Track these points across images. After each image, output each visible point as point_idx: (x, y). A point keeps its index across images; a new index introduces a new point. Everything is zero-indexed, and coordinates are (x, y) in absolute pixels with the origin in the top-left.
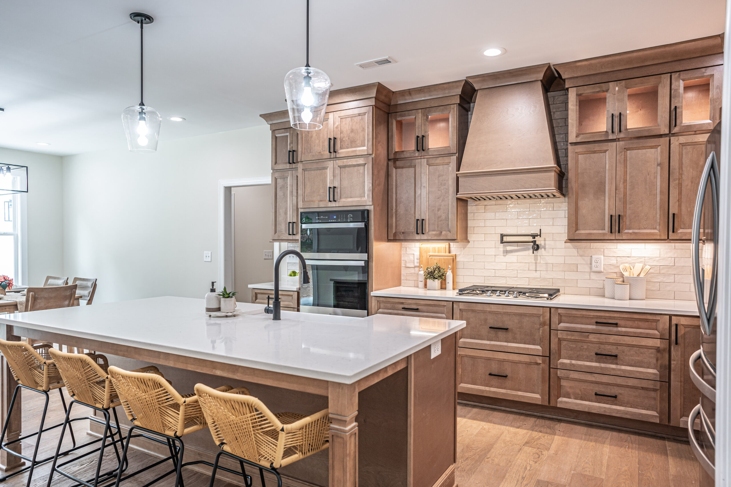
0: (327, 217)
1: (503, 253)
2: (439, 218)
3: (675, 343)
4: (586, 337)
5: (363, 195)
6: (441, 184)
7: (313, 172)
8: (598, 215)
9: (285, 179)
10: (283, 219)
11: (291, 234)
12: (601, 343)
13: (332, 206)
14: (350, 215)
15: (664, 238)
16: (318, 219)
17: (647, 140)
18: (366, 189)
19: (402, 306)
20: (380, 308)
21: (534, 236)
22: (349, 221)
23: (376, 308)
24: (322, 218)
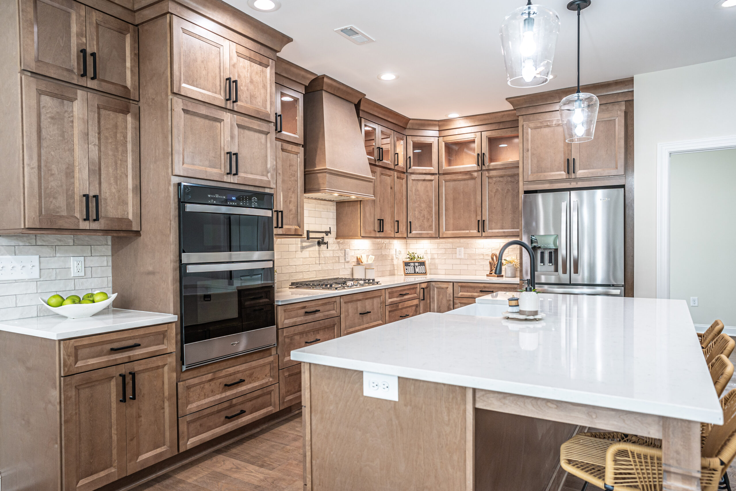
0: (224, 197)
1: (301, 249)
2: (290, 211)
3: (422, 300)
4: (398, 306)
5: (265, 173)
6: (291, 175)
7: (198, 119)
8: (372, 219)
9: (65, 102)
10: (62, 186)
11: (87, 219)
12: (402, 309)
13: (229, 181)
14: (254, 198)
15: (393, 236)
16: (211, 198)
17: (387, 170)
18: (269, 166)
19: (304, 311)
20: (285, 319)
21: (327, 233)
22: (253, 206)
23: (283, 319)
24: (217, 197)
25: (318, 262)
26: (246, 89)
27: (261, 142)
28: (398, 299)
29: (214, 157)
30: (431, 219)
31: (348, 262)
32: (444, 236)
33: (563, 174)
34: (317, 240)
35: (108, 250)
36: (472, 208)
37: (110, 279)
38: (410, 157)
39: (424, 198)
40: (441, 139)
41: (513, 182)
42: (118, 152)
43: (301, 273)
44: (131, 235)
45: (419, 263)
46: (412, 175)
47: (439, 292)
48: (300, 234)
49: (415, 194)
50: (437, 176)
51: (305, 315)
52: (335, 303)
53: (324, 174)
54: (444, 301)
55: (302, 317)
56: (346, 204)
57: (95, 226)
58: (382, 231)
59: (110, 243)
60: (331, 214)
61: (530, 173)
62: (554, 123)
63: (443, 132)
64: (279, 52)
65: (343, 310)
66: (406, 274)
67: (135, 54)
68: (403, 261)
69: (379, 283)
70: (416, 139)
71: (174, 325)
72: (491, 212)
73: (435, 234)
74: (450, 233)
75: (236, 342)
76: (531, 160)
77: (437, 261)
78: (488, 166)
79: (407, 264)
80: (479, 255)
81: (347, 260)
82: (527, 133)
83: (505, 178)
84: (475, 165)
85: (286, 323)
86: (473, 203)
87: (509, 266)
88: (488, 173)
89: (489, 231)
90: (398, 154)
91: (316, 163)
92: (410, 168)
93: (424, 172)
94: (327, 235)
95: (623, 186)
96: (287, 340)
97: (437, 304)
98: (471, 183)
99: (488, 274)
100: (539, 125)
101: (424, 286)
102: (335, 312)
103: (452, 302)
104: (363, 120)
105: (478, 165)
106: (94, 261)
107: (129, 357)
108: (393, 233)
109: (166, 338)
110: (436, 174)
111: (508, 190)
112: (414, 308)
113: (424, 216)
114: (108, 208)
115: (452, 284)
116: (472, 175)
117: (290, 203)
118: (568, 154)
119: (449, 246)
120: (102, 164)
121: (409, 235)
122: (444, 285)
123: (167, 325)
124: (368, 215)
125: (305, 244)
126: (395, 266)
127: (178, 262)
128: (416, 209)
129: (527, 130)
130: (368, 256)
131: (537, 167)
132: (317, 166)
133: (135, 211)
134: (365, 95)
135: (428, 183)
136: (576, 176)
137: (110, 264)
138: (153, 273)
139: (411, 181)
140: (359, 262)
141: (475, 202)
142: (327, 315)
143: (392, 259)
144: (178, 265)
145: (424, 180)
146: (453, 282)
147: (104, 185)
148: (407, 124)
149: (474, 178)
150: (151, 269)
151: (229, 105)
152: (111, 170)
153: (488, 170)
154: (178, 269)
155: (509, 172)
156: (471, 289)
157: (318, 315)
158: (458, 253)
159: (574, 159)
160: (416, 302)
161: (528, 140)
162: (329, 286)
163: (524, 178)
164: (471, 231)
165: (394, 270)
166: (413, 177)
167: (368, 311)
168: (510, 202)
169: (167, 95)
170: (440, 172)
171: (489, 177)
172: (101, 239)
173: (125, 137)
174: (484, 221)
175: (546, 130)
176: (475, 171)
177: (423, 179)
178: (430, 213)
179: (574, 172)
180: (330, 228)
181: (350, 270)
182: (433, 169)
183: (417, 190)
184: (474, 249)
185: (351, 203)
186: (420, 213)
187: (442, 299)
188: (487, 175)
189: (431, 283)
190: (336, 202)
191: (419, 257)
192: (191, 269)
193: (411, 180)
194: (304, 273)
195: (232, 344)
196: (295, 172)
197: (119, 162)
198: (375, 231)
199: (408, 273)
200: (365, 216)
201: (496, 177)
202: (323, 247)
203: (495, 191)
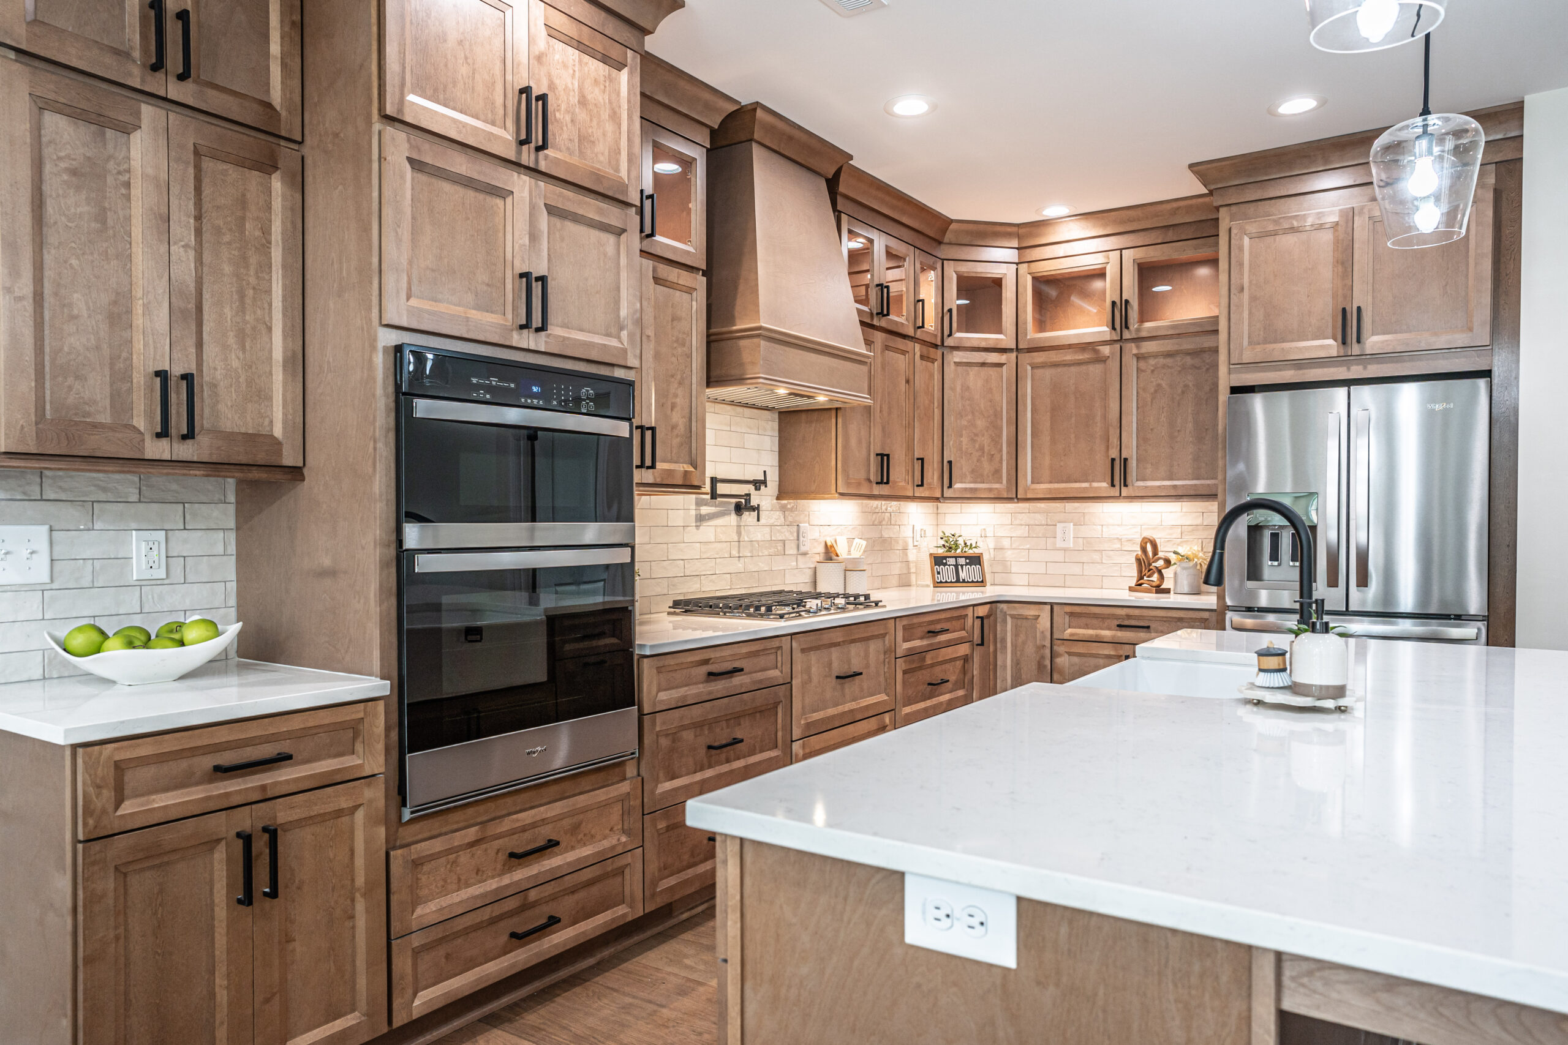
0: (512, 386)
1: (696, 522)
2: (674, 427)
3: (978, 645)
4: (924, 659)
5: (613, 331)
6: (677, 341)
7: (447, 186)
8: (864, 452)
9: (109, 133)
10: (98, 348)
11: (163, 433)
12: (932, 665)
13: (525, 346)
14: (587, 391)
15: (911, 494)
16: (478, 387)
17: (899, 340)
18: (623, 312)
19: (705, 669)
20: (659, 690)
21: (758, 484)
22: (584, 411)
23: (654, 689)
24: (494, 383)
25: (735, 553)
26: (568, 118)
27: (605, 255)
28: (925, 642)
29: (488, 285)
30: (999, 456)
31: (805, 554)
32: (1029, 496)
33: (1329, 346)
34: (734, 500)
35: (227, 515)
36: (1098, 429)
37: (233, 586)
38: (950, 311)
39: (982, 406)
40: (1023, 268)
41: (1199, 368)
42: (247, 267)
43: (696, 579)
44: (279, 476)
45: (966, 558)
46: (955, 353)
47: (1016, 626)
48: (696, 483)
49: (962, 398)
50: (1014, 355)
51: (707, 681)
52: (779, 653)
53: (755, 340)
54: (1030, 649)
55: (701, 686)
56: (804, 416)
57: (185, 451)
58: (885, 481)
59: (232, 498)
60: (767, 439)
61: (1246, 342)
62: (1310, 221)
63: (1028, 251)
64: (651, 33)
65: (797, 667)
66: (938, 584)
67: (293, 23)
68: (931, 554)
69: (880, 604)
70: (965, 268)
71: (381, 703)
72: (1142, 439)
73: (1008, 489)
74: (1043, 488)
75: (539, 749)
76: (1250, 313)
77: (1009, 555)
78: (1138, 330)
79: (938, 561)
80: (1111, 540)
81: (803, 549)
82: (1241, 249)
83: (1178, 358)
84: (1105, 329)
85: (662, 701)
86: (1098, 418)
87: (1184, 568)
88: (1138, 347)
89: (1138, 485)
90: (923, 301)
91: (736, 314)
92: (950, 335)
93: (983, 345)
94: (757, 489)
95: (1487, 374)
96: (664, 742)
97: (1012, 654)
98: (1096, 370)
99: (1133, 585)
100: (1271, 227)
101: (982, 611)
102: (780, 674)
103: (1048, 652)
104: (844, 217)
105: (1114, 328)
106: (190, 543)
107: (263, 788)
108: (910, 487)
109: (361, 738)
110: (1011, 350)
111: (1186, 386)
112: (959, 664)
113: (982, 449)
114: (221, 407)
115: (1049, 607)
116: (1097, 352)
117: (672, 410)
118: (1345, 297)
119: (1040, 518)
120: (206, 296)
121: (948, 493)
122: (1031, 612)
123: (363, 704)
124: (853, 442)
125: (705, 510)
126: (912, 565)
127: (393, 546)
128: (964, 432)
129: (1241, 239)
130: (850, 541)
131: (1265, 329)
132: (737, 321)
133: (290, 417)
134: (851, 157)
135: (992, 372)
136: (1363, 349)
137: (232, 549)
138: (331, 573)
139: (952, 366)
140: (829, 554)
141: (1105, 417)
142: (761, 681)
143: (905, 549)
144: (392, 551)
145: (983, 364)
146: (1052, 605)
147: (211, 350)
148: (944, 231)
149: (1103, 360)
150: (327, 562)
151: (527, 156)
152: (228, 312)
153: (1138, 340)
154: (394, 563)
155: (1187, 345)
156: (1095, 622)
157: (737, 680)
158: (1059, 534)
159: (1359, 308)
160: (963, 649)
161: (1241, 265)
162: (763, 609)
163: (1232, 356)
164: (1095, 485)
165: (909, 573)
166: (958, 356)
167: (856, 669)
168: (1190, 418)
169: (369, 123)
170: (1020, 347)
171: (1139, 357)
172: (210, 488)
173: (266, 232)
174: (1126, 460)
175: (1290, 240)
176: (1105, 343)
177: (981, 361)
178: (996, 440)
179: (1359, 341)
180: (765, 472)
181: (810, 572)
182: (1004, 339)
183: (966, 388)
184: (1099, 528)
185: (815, 415)
186: (973, 441)
187: (1024, 643)
188: (1135, 351)
189: (998, 604)
190: (780, 413)
191: (968, 544)
192: (425, 564)
193: (952, 364)
194: (703, 577)
195: (529, 753)
196: (685, 336)
197: (250, 293)
198: (869, 480)
199: (941, 582)
200: (846, 447)
201: (1155, 356)
202: (749, 517)
203: (1152, 390)
